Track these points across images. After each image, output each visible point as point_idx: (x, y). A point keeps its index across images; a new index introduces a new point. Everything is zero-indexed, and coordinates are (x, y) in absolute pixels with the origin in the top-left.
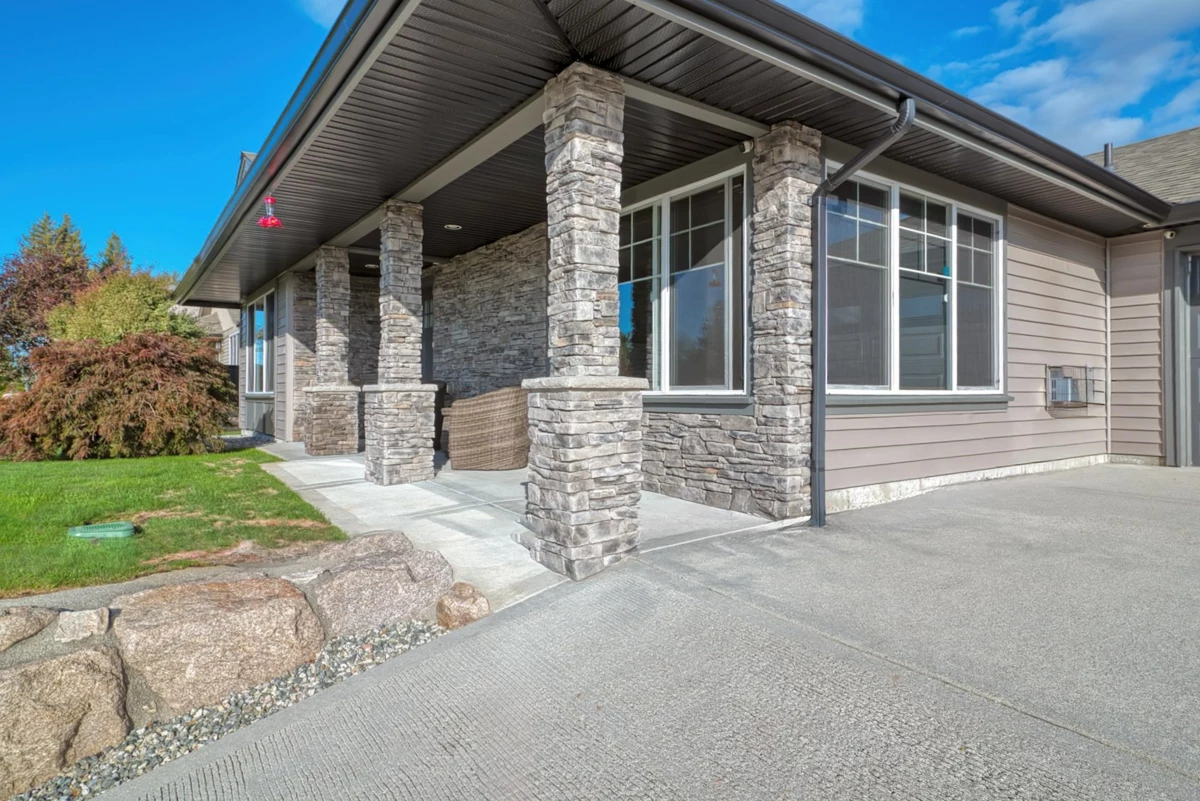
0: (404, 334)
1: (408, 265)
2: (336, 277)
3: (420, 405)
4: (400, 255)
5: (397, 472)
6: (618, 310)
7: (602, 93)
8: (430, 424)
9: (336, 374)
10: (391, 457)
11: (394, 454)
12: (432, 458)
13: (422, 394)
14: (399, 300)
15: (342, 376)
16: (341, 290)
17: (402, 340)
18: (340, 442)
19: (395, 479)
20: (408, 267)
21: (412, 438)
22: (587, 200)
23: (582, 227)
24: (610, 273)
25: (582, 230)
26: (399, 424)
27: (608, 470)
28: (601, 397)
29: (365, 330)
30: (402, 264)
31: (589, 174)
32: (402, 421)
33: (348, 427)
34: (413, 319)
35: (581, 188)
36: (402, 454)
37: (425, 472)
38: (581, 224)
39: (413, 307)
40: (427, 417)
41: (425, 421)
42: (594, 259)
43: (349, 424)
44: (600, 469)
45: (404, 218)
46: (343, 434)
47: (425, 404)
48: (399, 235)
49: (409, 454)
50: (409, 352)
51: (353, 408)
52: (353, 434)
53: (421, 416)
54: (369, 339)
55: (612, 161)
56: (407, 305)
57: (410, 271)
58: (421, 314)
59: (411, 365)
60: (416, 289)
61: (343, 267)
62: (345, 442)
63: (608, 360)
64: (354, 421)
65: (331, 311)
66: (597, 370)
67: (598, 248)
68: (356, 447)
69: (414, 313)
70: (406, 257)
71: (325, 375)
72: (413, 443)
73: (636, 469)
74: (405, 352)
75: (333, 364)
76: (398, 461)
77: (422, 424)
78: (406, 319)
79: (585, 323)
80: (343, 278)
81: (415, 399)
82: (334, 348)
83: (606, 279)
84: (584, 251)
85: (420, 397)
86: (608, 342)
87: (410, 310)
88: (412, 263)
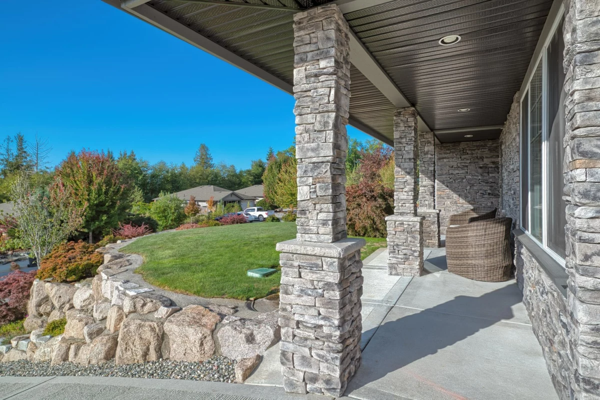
0: (402, 187)
1: (404, 145)
2: (426, 149)
3: (410, 230)
4: (400, 140)
5: (395, 268)
6: (331, 191)
7: (312, 26)
8: (416, 242)
9: (427, 202)
10: (391, 259)
11: (393, 257)
12: (418, 263)
13: (410, 223)
14: (400, 167)
15: (430, 203)
16: (429, 156)
17: (401, 190)
18: (428, 241)
19: (393, 273)
20: (405, 147)
21: (403, 249)
22: (304, 111)
23: (300, 132)
24: (323, 162)
25: (301, 134)
26: (396, 240)
27: (306, 318)
28: (303, 259)
29: (478, 173)
30: (401, 145)
31: (306, 91)
32: (398, 238)
33: (432, 233)
34: (408, 177)
35: (298, 104)
36: (398, 258)
37: (412, 272)
38: (299, 130)
39: (408, 170)
40: (414, 237)
41: (413, 240)
42: (310, 154)
43: (432, 231)
44: (301, 314)
45: (402, 118)
46: (429, 236)
47: (413, 229)
48: (399, 129)
49: (402, 259)
50: (405, 197)
51: (435, 222)
52: (435, 237)
53: (410, 237)
54: (480, 178)
55: (325, 74)
56: (404, 169)
57: (406, 149)
58: (413, 174)
59: (407, 205)
60: (410, 159)
61: (430, 143)
62: (430, 241)
63: (322, 230)
64: (435, 230)
65: (424, 168)
66: (311, 238)
67: (313, 145)
68: (437, 244)
69: (409, 173)
70: (404, 140)
71: (421, 203)
72: (405, 253)
73: (333, 323)
74: (402, 197)
75: (425, 197)
76: (395, 262)
77: (411, 242)
78: (404, 178)
79: (303, 202)
80: (430, 149)
81: (406, 226)
82: (426, 188)
83: (319, 168)
84: (301, 149)
85: (409, 225)
86: (322, 216)
87: (406, 172)
88: (407, 144)
